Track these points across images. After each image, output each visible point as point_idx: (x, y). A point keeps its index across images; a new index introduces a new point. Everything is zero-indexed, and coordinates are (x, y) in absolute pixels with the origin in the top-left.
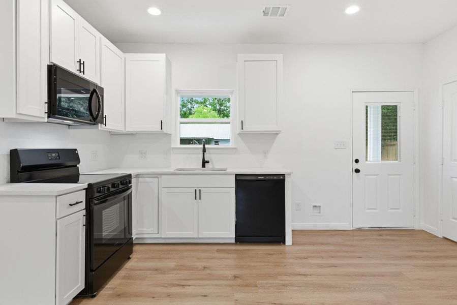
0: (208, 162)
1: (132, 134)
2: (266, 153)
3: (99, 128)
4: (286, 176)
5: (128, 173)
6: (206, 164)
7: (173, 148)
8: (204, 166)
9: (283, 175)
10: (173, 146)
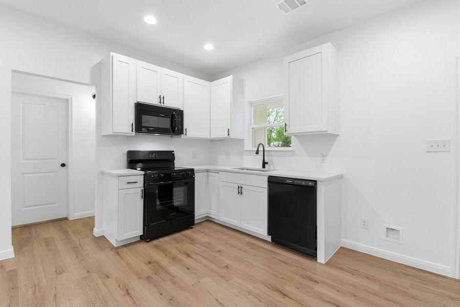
0: (267, 163)
1: (221, 140)
2: (324, 156)
3: (182, 137)
4: (318, 183)
5: (192, 167)
6: (266, 165)
7: (245, 150)
8: (264, 167)
9: (315, 181)
10: (246, 149)
